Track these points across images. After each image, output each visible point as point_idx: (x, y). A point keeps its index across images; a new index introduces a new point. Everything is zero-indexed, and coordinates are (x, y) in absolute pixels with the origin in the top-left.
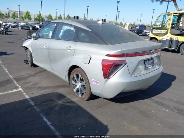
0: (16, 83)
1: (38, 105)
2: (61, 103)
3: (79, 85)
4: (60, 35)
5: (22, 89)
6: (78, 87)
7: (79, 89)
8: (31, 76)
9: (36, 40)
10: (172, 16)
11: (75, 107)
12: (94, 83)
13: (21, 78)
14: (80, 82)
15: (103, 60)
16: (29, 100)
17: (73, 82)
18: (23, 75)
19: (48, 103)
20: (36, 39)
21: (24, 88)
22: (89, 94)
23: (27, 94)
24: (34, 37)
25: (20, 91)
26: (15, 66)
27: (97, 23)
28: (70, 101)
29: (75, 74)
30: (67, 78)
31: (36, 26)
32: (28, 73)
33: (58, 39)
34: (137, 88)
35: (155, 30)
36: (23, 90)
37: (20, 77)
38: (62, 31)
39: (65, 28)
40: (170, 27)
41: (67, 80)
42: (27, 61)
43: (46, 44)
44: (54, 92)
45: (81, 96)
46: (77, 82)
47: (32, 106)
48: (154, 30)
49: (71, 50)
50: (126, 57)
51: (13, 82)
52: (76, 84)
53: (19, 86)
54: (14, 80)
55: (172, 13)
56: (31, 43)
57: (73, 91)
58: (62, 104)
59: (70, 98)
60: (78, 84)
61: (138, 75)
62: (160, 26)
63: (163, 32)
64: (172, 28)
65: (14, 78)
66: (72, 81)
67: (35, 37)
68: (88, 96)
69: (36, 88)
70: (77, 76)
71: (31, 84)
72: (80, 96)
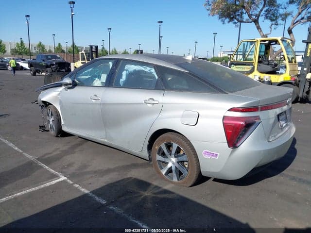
0: (47, 167)
1: (112, 202)
2: (149, 194)
3: (172, 162)
4: (121, 80)
5: (66, 178)
6: (170, 165)
7: (173, 169)
8: (66, 153)
9: (69, 90)
10: (259, 45)
11: (178, 200)
12: (206, 157)
13: (49, 158)
14: (175, 157)
15: (224, 118)
16: (91, 195)
17: (159, 158)
18: (51, 153)
19: (127, 197)
20: (69, 88)
21: (69, 176)
22: (195, 176)
23: (80, 185)
24: (66, 84)
25: (64, 181)
26: (24, 137)
27: (185, 59)
28: (160, 190)
29: (163, 144)
30: (147, 150)
31: (19, 63)
32: (58, 149)
33: (118, 86)
34: (275, 158)
35: (235, 67)
36: (69, 179)
37: (47, 156)
38: (124, 74)
39: (132, 68)
40: (257, 61)
41: (145, 154)
42: (44, 126)
43: (95, 95)
44: (125, 177)
45: (178, 180)
46: (169, 156)
47: (103, 205)
48: (233, 65)
49: (153, 104)
50: (261, 110)
51: (41, 167)
52: (166, 160)
53: (56, 173)
54: (39, 162)
55: (257, 41)
56: (59, 94)
57: (160, 174)
58: (153, 197)
59: (161, 186)
60: (171, 160)
61: (274, 138)
62: (242, 61)
63: (247, 68)
64: (259, 62)
65: (37, 159)
66: (157, 155)
67: (71, 84)
68: (194, 178)
69: (89, 173)
70: (169, 146)
71: (76, 167)
72: (175, 180)
